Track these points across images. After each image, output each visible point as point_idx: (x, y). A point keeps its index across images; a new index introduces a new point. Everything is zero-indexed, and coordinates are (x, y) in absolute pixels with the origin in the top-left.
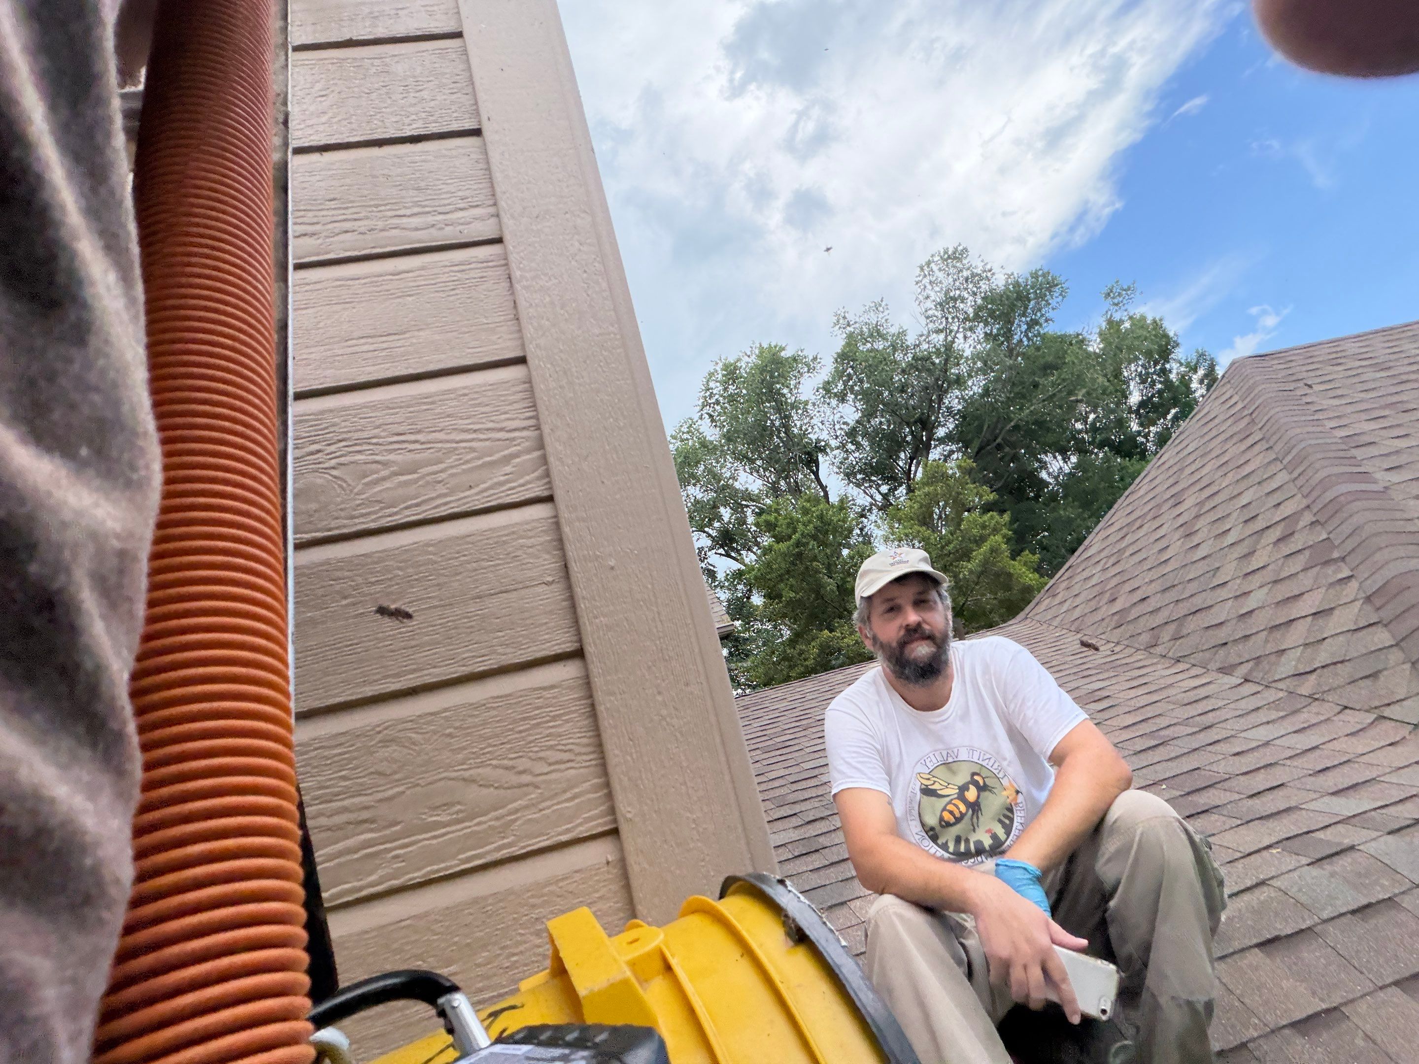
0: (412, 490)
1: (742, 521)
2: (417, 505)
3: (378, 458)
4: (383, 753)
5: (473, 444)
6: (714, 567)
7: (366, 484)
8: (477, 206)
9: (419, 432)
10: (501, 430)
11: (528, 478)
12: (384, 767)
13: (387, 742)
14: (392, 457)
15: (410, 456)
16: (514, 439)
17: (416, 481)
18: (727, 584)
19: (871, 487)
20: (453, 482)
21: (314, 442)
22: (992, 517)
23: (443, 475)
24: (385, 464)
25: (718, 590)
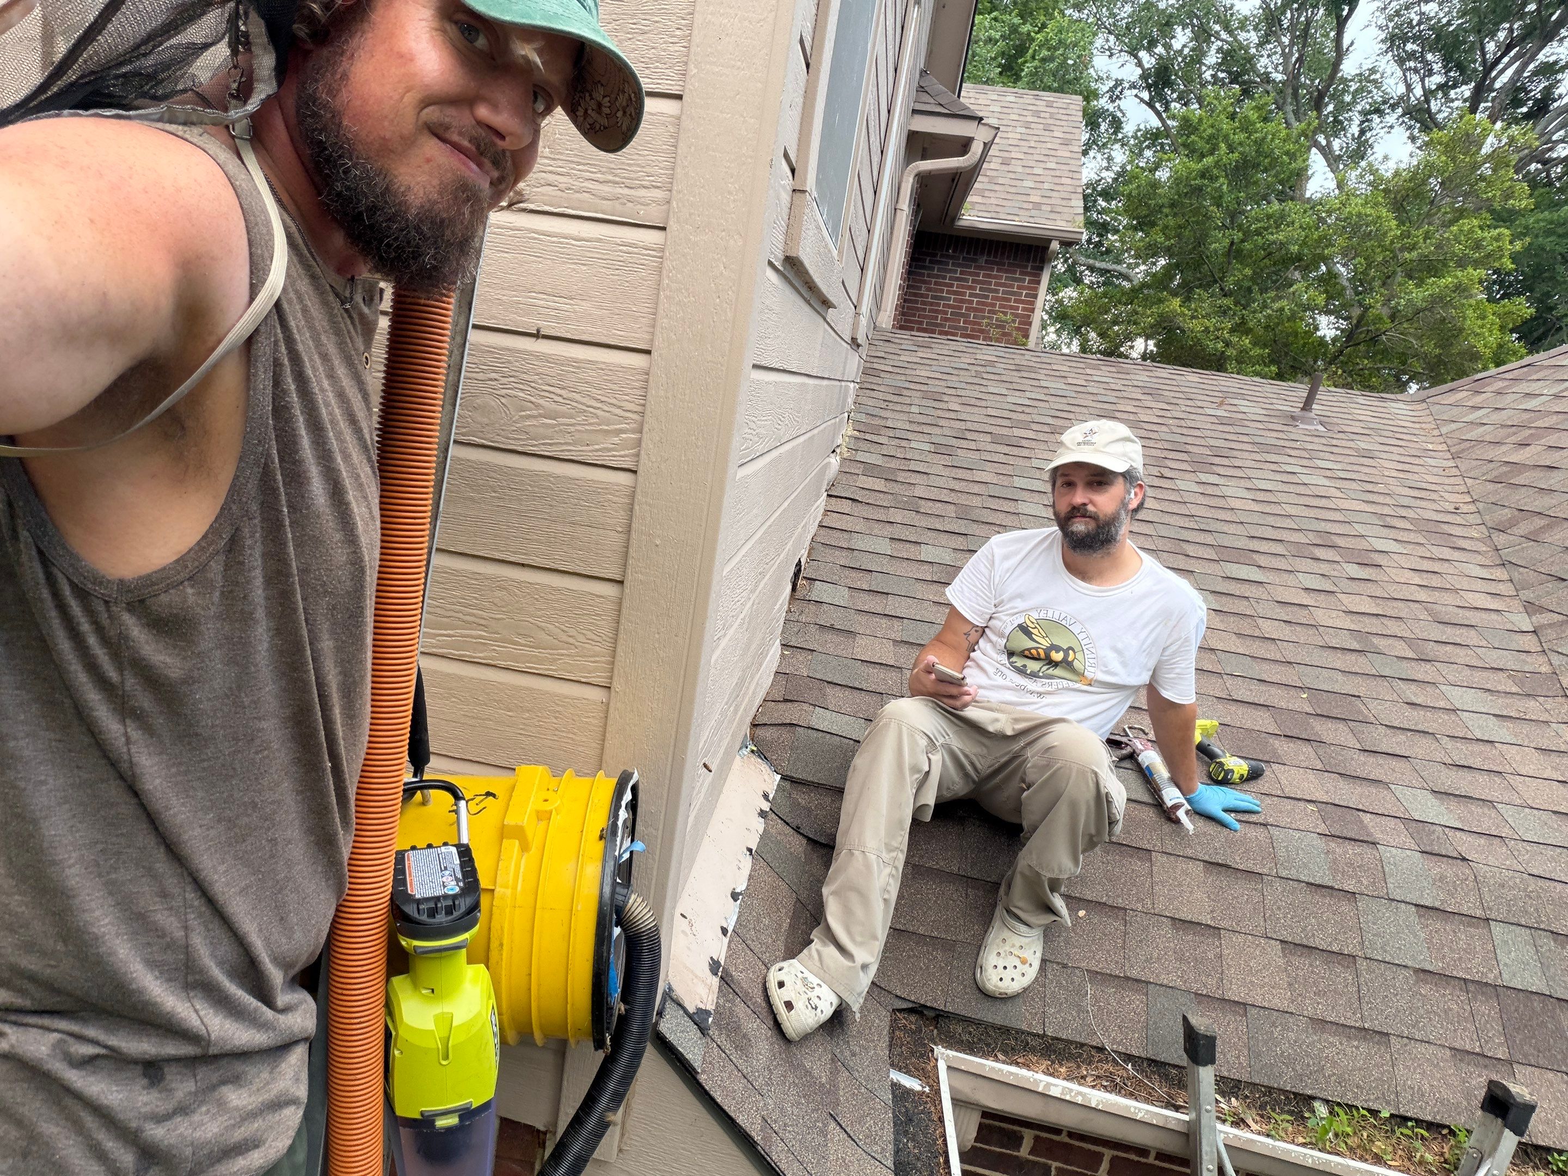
0: (549, 432)
1: (1197, 57)
2: (550, 444)
3: (532, 399)
4: (498, 593)
5: (599, 412)
6: (1124, 115)
7: (521, 417)
8: (658, 187)
9: (564, 388)
10: (620, 407)
11: (627, 452)
12: (497, 601)
13: (502, 588)
14: (541, 402)
15: (554, 406)
16: (626, 418)
17: (553, 426)
18: (1132, 142)
19: (1416, 71)
20: (577, 436)
21: (494, 371)
22: (1497, 239)
23: (572, 429)
24: (538, 406)
25: (1117, 146)
